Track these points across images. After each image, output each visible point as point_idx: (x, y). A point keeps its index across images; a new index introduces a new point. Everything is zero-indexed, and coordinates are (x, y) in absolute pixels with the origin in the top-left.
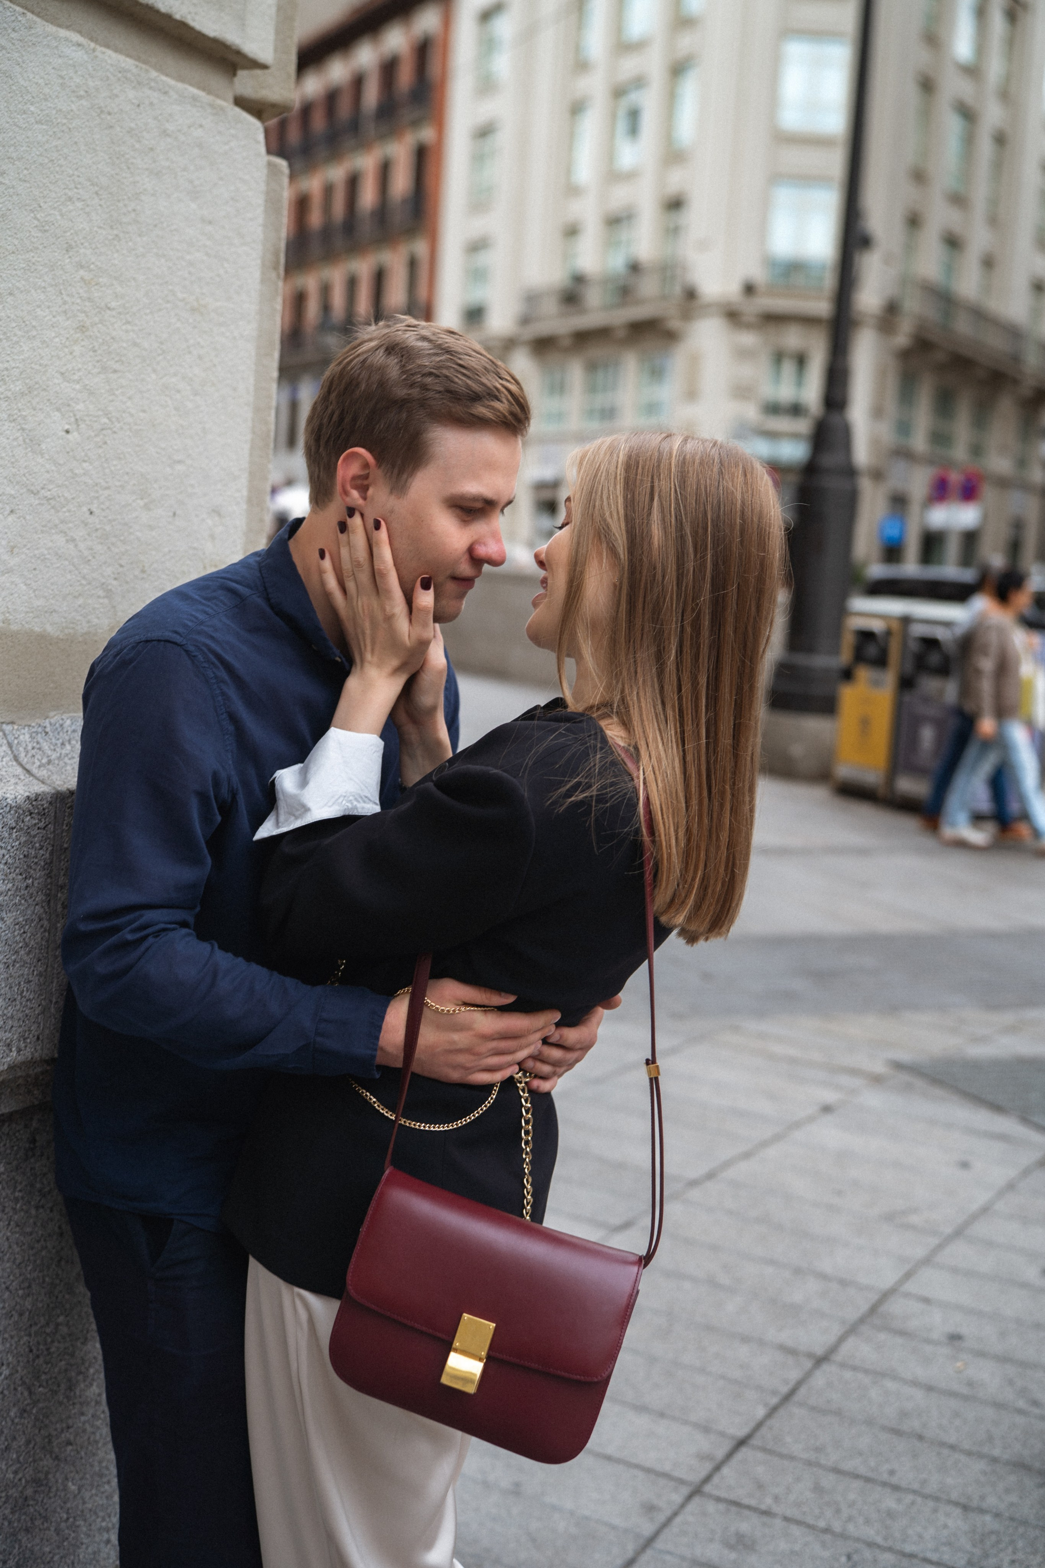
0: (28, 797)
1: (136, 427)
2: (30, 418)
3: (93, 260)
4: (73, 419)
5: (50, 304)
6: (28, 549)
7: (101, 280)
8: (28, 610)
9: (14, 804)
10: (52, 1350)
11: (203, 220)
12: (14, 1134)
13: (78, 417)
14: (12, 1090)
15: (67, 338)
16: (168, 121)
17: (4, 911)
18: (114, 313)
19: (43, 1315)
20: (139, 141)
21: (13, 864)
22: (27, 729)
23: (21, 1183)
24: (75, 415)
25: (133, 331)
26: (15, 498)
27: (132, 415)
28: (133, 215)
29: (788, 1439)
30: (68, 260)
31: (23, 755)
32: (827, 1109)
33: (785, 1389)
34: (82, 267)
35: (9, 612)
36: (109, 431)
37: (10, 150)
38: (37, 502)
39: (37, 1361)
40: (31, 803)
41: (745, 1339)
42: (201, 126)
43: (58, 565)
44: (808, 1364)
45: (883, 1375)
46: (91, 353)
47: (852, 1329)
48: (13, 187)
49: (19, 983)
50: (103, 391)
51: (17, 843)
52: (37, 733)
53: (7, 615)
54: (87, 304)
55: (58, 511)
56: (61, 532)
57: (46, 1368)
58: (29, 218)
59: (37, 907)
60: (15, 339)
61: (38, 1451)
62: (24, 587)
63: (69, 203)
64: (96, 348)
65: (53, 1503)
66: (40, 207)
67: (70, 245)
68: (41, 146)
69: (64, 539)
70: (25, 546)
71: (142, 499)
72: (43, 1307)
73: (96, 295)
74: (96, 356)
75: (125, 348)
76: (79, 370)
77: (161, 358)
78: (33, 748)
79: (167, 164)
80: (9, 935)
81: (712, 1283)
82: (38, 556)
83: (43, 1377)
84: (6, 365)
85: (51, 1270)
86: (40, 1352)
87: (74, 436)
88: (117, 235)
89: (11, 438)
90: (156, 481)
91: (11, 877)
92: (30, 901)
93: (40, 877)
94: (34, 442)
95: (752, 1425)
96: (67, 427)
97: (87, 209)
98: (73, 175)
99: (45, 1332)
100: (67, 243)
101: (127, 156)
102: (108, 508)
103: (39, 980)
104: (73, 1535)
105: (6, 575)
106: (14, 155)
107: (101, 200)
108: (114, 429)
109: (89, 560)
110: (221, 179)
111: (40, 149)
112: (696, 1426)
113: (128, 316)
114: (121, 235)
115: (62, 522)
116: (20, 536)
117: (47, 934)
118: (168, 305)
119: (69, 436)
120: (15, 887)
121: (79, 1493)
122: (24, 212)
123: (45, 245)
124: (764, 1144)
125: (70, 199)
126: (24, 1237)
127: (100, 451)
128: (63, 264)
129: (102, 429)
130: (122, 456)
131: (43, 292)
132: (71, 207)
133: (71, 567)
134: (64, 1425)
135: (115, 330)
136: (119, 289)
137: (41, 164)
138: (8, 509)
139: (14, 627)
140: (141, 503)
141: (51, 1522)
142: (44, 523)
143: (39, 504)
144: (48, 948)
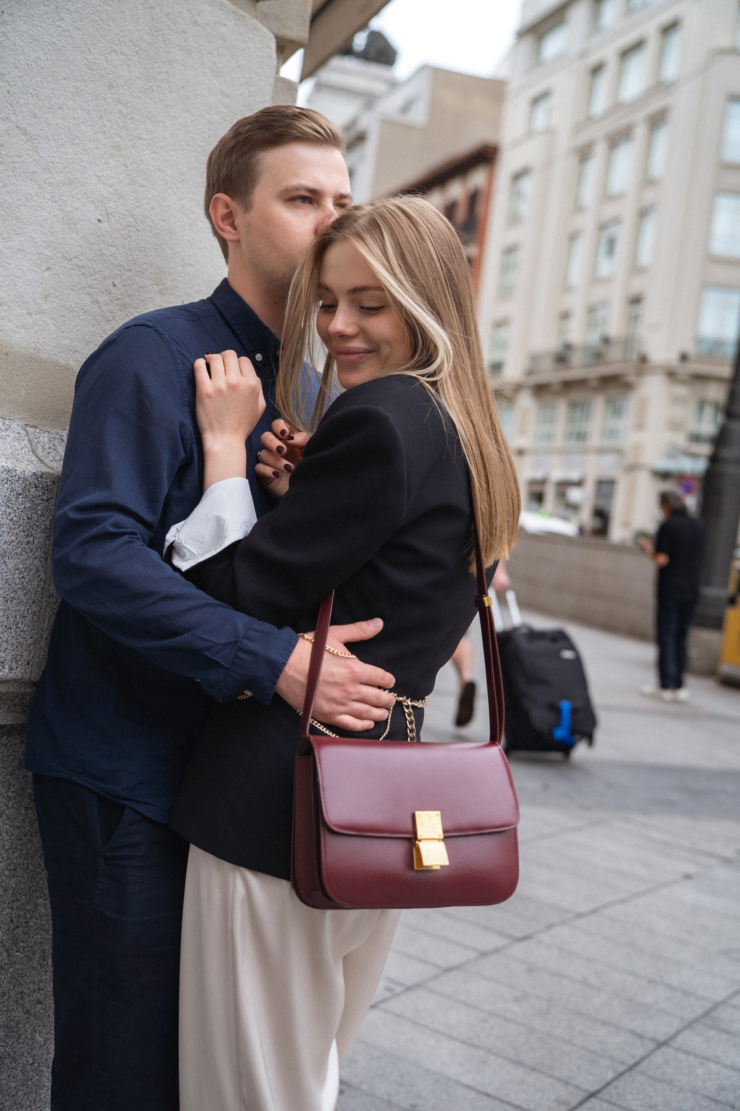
0: (35, 473)
1: (156, 231)
2: (69, 203)
3: (130, 100)
4: (104, 213)
5: (92, 123)
6: (60, 300)
7: (136, 116)
8: (56, 345)
9: (22, 476)
10: (31, 924)
11: (222, 93)
12: (12, 746)
13: (109, 212)
14: (9, 707)
15: (105, 152)
16: (199, 15)
17: (7, 557)
18: (144, 142)
19: (25, 895)
20: (174, 24)
21: (17, 522)
22: (46, 434)
23: (14, 786)
24: (106, 210)
25: (159, 160)
26: (51, 259)
27: (154, 222)
28: (165, 75)
29: (629, 1097)
30: (110, 95)
31: (40, 450)
32: (688, 877)
33: (631, 1062)
34: (121, 103)
35: (39, 343)
36: (134, 229)
37: (68, 4)
38: (69, 267)
39: (16, 931)
40: (37, 479)
41: (604, 1024)
42: (225, 25)
43: (84, 318)
44: (652, 1046)
45: (708, 1059)
46: (123, 168)
47: (689, 1026)
48: (69, 31)
49: (16, 616)
50: (131, 198)
51: (23, 507)
52: (55, 438)
53: (38, 345)
54: (123, 130)
55: (87, 278)
56: (88, 294)
57: (24, 938)
58: (79, 57)
59: (35, 560)
60: (61, 142)
61: (11, 1003)
62: (54, 328)
63: (113, 54)
64: (128, 165)
65: (22, 1048)
66: (90, 51)
67: (111, 85)
68: (94, 7)
69: (90, 300)
70: (57, 297)
71: (157, 285)
72: (25, 888)
73: (130, 126)
74: (127, 171)
75: (151, 171)
76: (112, 178)
77: (180, 185)
78: (50, 448)
79: (196, 46)
80: (10, 576)
81: (585, 983)
82: (67, 306)
83: (21, 944)
84: (53, 159)
85: (35, 860)
86: (20, 923)
87: (104, 225)
88: (151, 87)
89: (52, 214)
90: (169, 274)
91: (15, 531)
92: (30, 554)
93: (40, 538)
94: (71, 222)
95: (602, 1084)
96: (99, 217)
97: (128, 62)
98: (119, 34)
99: (25, 908)
100: (109, 82)
101: (164, 32)
102: (128, 285)
103: (33, 617)
104: (36, 1077)
105: (40, 315)
106: (72, 9)
107: (140, 58)
108: (138, 228)
109: (110, 320)
110: (239, 67)
111: (93, 9)
112: (559, 1079)
113: (155, 147)
114: (155, 88)
115: (90, 286)
116: (54, 288)
117: (43, 584)
118: (189, 148)
119: (100, 224)
120: (18, 540)
121: (45, 1045)
122: (77, 51)
123: (92, 80)
124: (638, 895)
125: (115, 51)
126: (14, 829)
127: (125, 241)
128: (105, 97)
129: (128, 226)
130: (143, 249)
131: (87, 113)
132: (115, 57)
133: (94, 322)
134: (36, 987)
135: (144, 155)
136: (150, 126)
137: (93, 20)
138: (45, 266)
139: (43, 356)
140: (157, 288)
141: (19, 1064)
142: (74, 284)
143: (72, 268)
144: (42, 594)
